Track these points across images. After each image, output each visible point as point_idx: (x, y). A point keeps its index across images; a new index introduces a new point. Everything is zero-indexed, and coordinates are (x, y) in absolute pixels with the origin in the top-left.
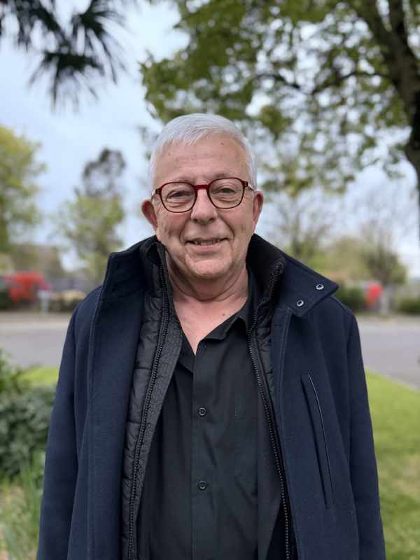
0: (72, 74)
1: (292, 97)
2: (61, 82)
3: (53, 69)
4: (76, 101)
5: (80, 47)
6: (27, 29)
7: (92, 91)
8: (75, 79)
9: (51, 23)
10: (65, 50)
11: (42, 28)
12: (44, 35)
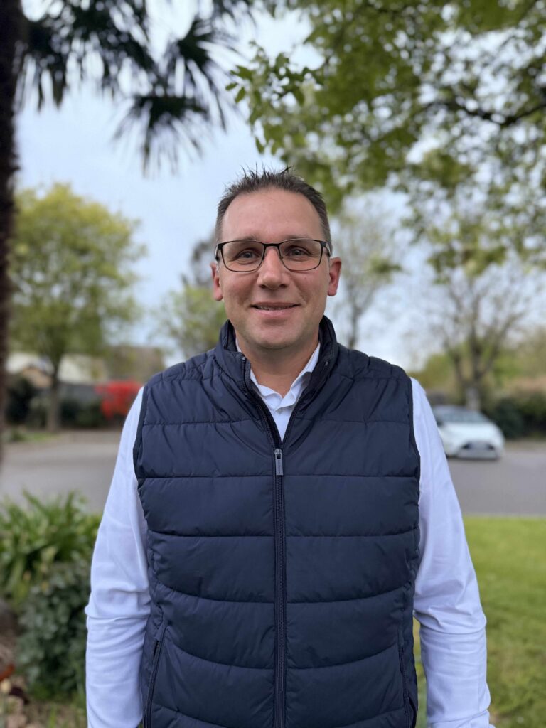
0: (169, 123)
1: (472, 134)
2: (155, 133)
3: (145, 117)
4: (176, 158)
5: (178, 85)
6: (113, 70)
7: (195, 143)
8: (173, 129)
9: (142, 59)
10: (160, 91)
11: (132, 66)
12: (135, 75)
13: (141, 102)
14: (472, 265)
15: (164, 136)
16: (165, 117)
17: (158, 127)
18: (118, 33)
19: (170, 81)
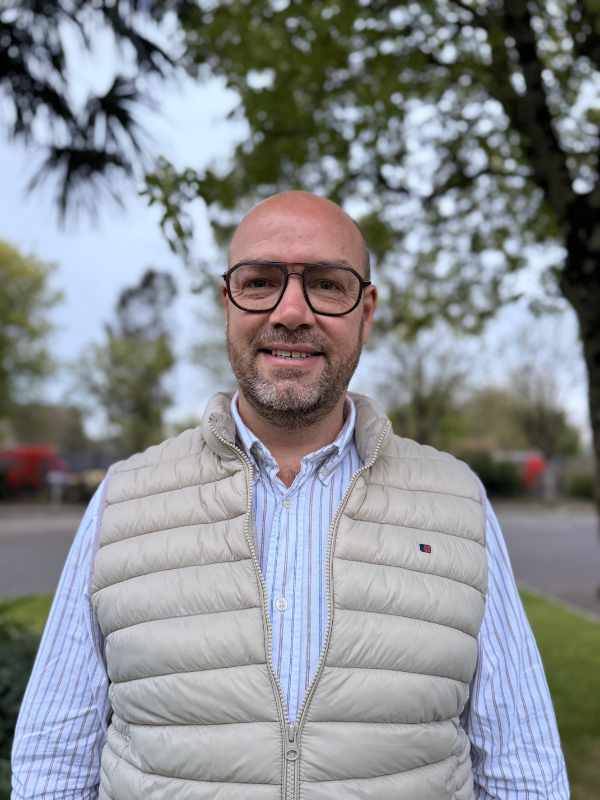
0: (88, 176)
1: (397, 204)
2: (73, 187)
3: (62, 170)
4: (94, 212)
6: (27, 116)
7: (118, 199)
8: (92, 182)
9: (60, 107)
11: (48, 114)
12: (52, 125)
13: (57, 154)
14: (403, 330)
15: (82, 190)
16: (84, 169)
17: (76, 178)
18: (33, 81)
19: (89, 133)
